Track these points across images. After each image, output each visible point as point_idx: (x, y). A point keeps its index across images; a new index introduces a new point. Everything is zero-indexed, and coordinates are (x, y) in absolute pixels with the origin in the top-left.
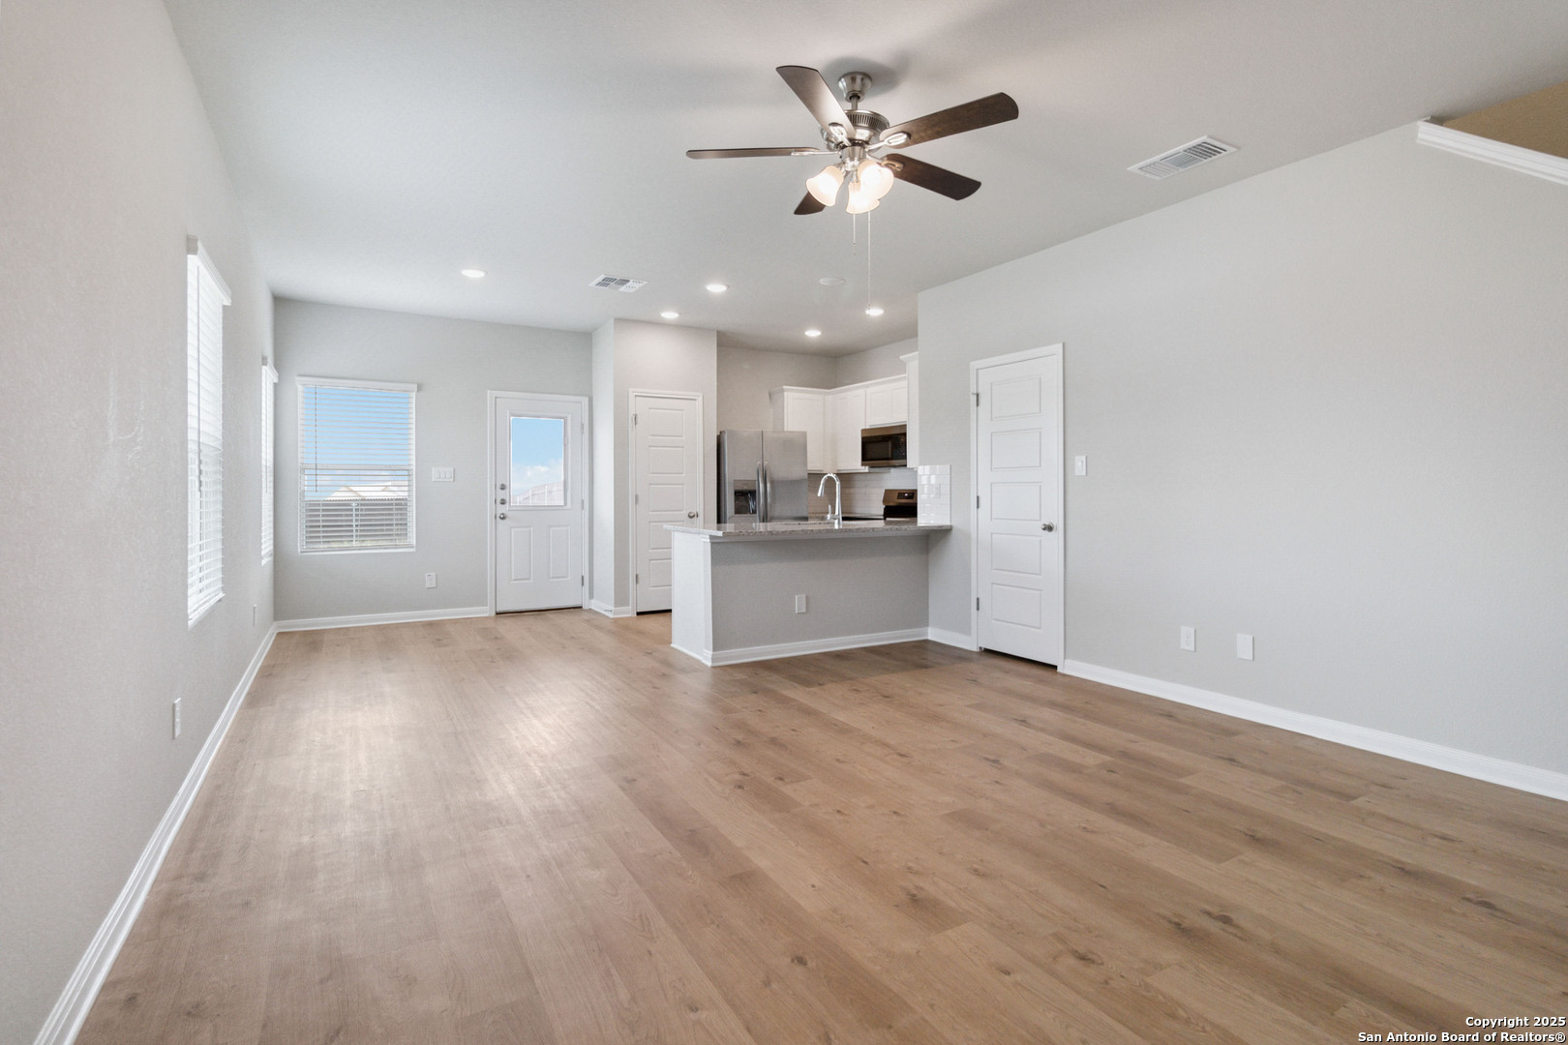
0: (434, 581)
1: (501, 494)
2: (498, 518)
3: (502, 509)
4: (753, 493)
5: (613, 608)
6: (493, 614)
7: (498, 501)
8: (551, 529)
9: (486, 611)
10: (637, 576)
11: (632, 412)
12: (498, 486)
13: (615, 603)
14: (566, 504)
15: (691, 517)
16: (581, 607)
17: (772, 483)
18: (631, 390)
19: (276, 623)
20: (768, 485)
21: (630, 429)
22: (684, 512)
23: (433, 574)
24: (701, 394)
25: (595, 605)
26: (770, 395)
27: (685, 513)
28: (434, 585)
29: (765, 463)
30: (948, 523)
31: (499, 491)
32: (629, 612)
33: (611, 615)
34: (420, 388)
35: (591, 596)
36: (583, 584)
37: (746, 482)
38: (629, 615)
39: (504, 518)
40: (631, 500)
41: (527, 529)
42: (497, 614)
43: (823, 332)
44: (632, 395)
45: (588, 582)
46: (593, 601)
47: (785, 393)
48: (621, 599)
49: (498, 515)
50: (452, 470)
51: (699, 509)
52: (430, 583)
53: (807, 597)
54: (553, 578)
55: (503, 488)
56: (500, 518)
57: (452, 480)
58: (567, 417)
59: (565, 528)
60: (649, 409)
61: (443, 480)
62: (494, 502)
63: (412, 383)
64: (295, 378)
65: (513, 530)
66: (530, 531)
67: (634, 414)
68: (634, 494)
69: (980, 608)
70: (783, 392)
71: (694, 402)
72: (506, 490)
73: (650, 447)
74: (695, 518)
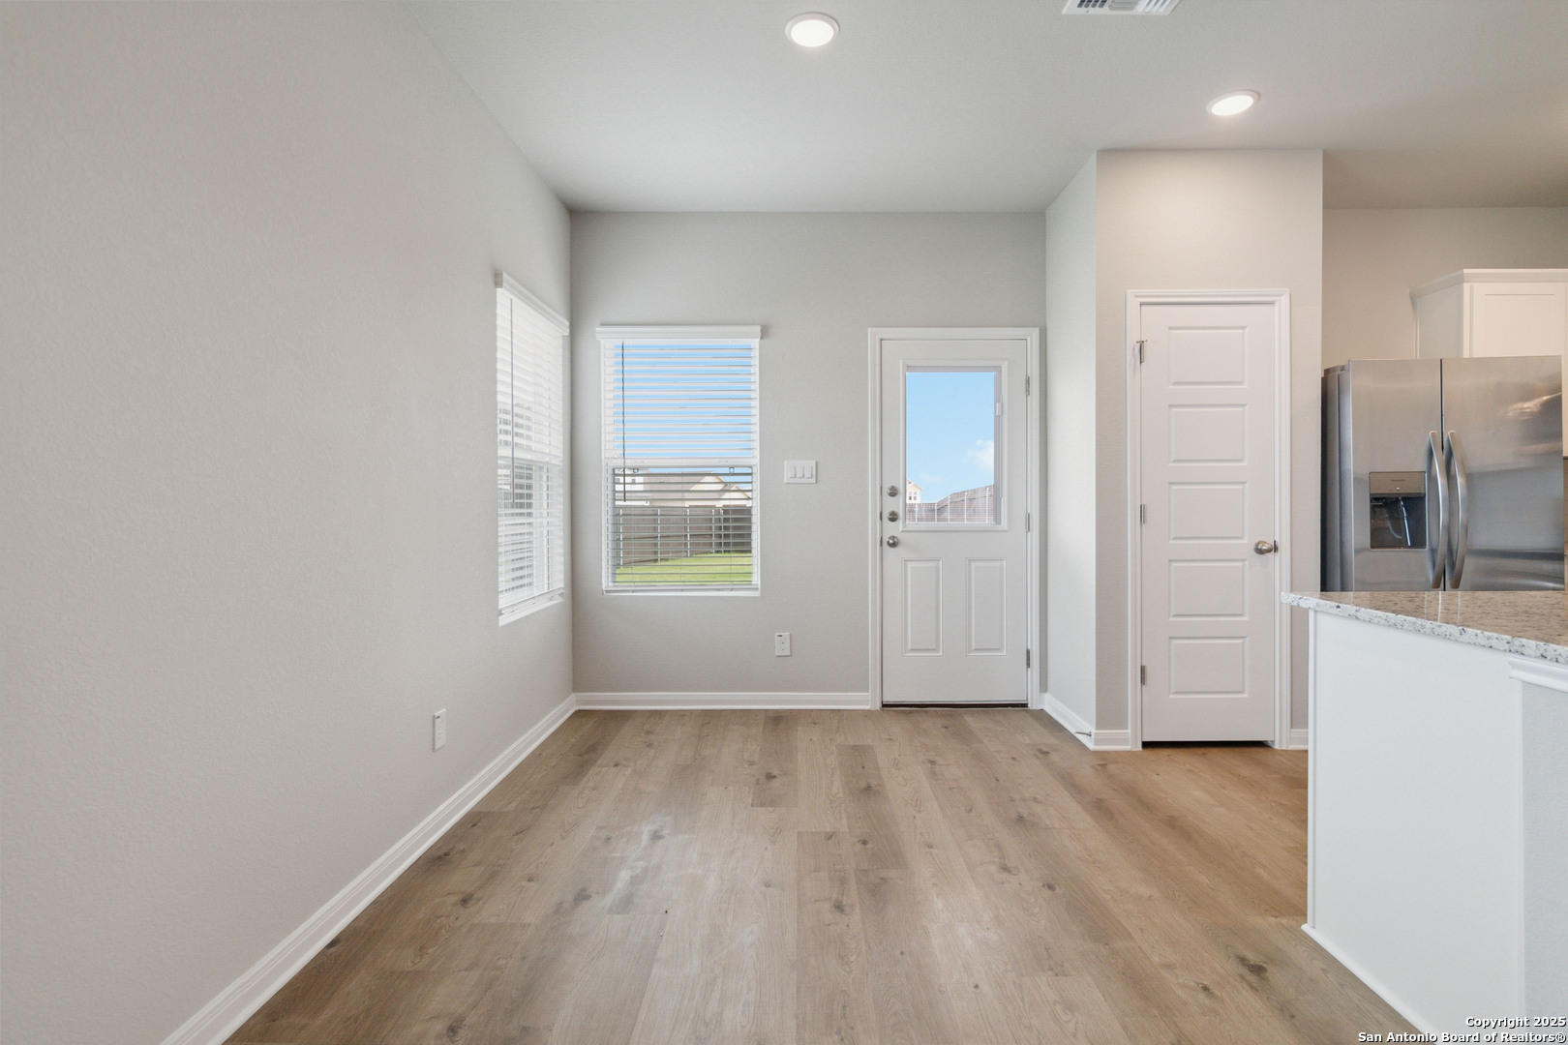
0: (787, 645)
1: (891, 504)
2: (885, 544)
3: (891, 530)
4: (1418, 500)
5: (1093, 731)
6: (878, 706)
7: (886, 515)
8: (974, 565)
9: (866, 701)
10: (1143, 669)
11: (1133, 337)
12: (886, 490)
13: (1097, 722)
14: (997, 520)
15: (1260, 552)
16: (1025, 705)
17: (1469, 477)
18: (1130, 293)
19: (573, 696)
20: (1460, 481)
21: (1129, 371)
22: (1245, 541)
23: (786, 634)
24: (1288, 289)
25: (1049, 704)
26: (1414, 299)
27: (1248, 542)
28: (787, 652)
29: (1447, 434)
31: (887, 499)
32: (1126, 740)
33: (1091, 746)
34: (765, 333)
35: (1044, 687)
36: (1028, 665)
37: (1398, 476)
38: (1128, 748)
39: (894, 545)
40: (1131, 516)
41: (934, 564)
42: (884, 706)
44: (1133, 303)
45: (1038, 660)
46: (1047, 696)
47: (1466, 286)
48: (1109, 714)
49: (886, 541)
50: (814, 466)
51: (1282, 535)
52: (782, 648)
54: (976, 650)
55: (893, 492)
56: (890, 545)
57: (814, 480)
58: (1000, 367)
59: (997, 564)
60: (1170, 328)
61: (800, 481)
62: (878, 517)
63: (754, 324)
64: (597, 329)
65: (910, 565)
66: (937, 568)
67: (1139, 340)
68: (1138, 503)
70: (1462, 283)
71: (1270, 308)
72: (899, 496)
73: (1172, 407)
74: (1271, 553)
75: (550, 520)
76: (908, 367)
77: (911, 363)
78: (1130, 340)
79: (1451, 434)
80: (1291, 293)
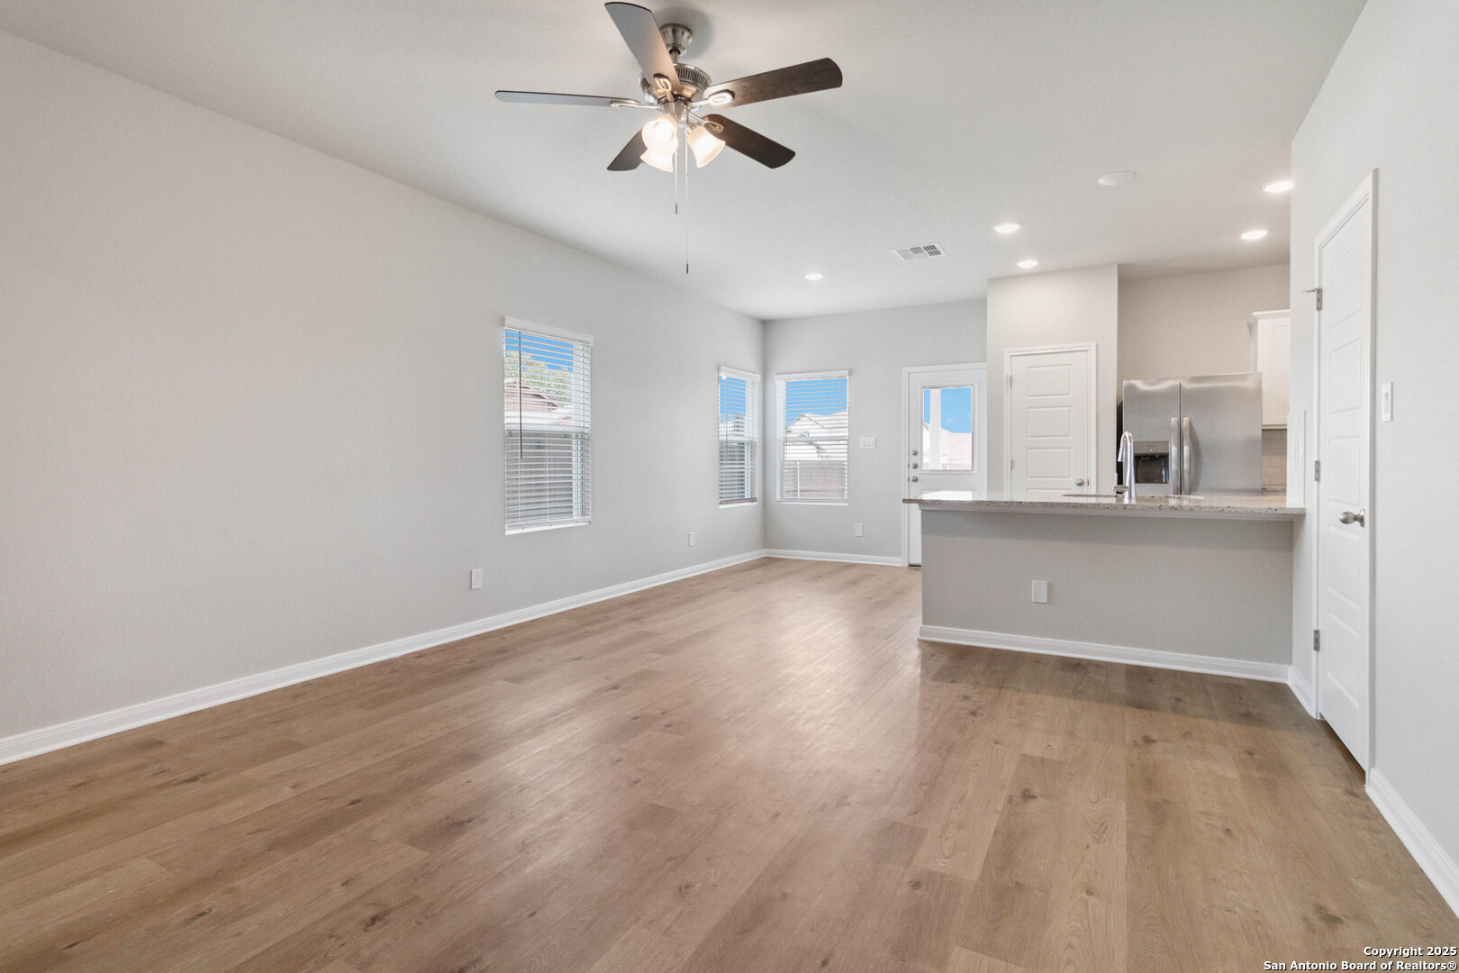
0: (861, 531)
1: (914, 459)
2: (910, 481)
3: (914, 473)
4: (1164, 458)
6: (907, 565)
7: (911, 465)
9: (901, 562)
11: (1007, 372)
14: (973, 469)
15: (1079, 484)
17: (1195, 445)
18: (1006, 350)
20: (1186, 449)
21: (1005, 391)
23: (861, 525)
24: (1093, 344)
27: (1072, 480)
28: (861, 535)
30: (1302, 506)
31: (912, 457)
34: (851, 373)
37: (1149, 444)
40: (1007, 465)
42: (909, 565)
44: (1006, 355)
47: (1260, 322)
49: (911, 479)
50: (874, 439)
51: (1090, 476)
52: (858, 532)
53: (1051, 586)
55: (915, 453)
56: (913, 481)
57: (875, 447)
58: (974, 384)
60: (1029, 367)
61: (868, 448)
62: (907, 467)
63: (846, 370)
64: (775, 376)
67: (1009, 374)
68: (1009, 460)
69: (1321, 648)
70: (1257, 321)
71: (1085, 353)
72: (918, 456)
73: (1028, 408)
74: (1085, 485)
75: (752, 466)
77: (925, 385)
78: (1005, 375)
79: (1185, 420)
80: (1097, 346)
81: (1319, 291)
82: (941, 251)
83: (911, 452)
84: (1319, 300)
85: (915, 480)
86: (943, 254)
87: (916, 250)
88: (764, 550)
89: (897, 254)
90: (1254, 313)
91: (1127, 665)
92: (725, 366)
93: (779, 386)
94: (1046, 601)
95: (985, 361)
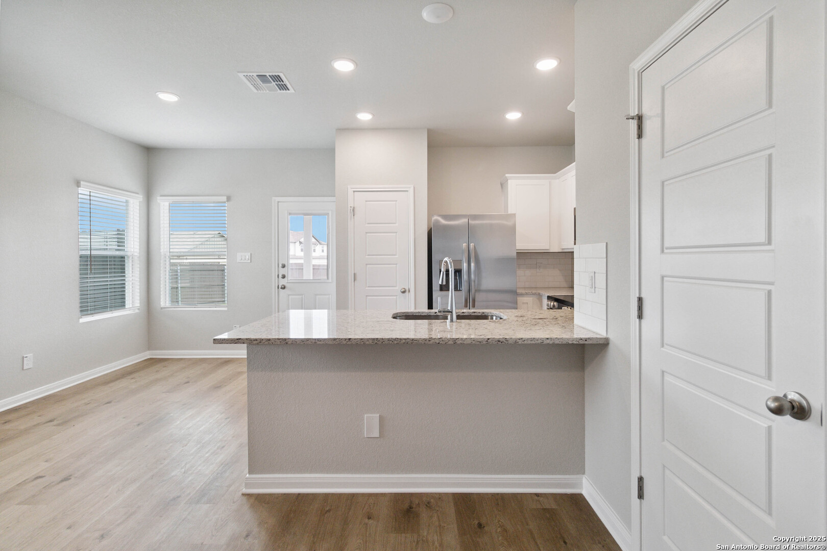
1: (282, 271)
2: (280, 288)
3: (283, 282)
4: (459, 272)
7: (280, 276)
8: (317, 297)
11: (351, 204)
14: (328, 278)
15: (403, 292)
17: (477, 262)
18: (349, 187)
20: (473, 265)
21: (349, 219)
22: (397, 288)
24: (413, 185)
26: (502, 185)
31: (281, 269)
40: (351, 278)
41: (301, 297)
43: (523, 113)
44: (350, 191)
49: (280, 287)
50: (249, 254)
51: (411, 286)
53: (381, 419)
55: (284, 266)
56: (282, 288)
57: (249, 261)
58: (328, 213)
59: (328, 296)
60: (366, 201)
61: (243, 261)
62: (277, 277)
63: (225, 196)
64: (158, 198)
65: (290, 297)
66: (302, 297)
67: (352, 206)
68: (353, 273)
69: (645, 497)
70: (507, 180)
71: (406, 193)
72: (286, 268)
73: (366, 233)
74: (407, 293)
75: (133, 278)
76: (290, 213)
77: (290, 212)
78: (349, 206)
79: (472, 245)
80: (414, 188)
81: (640, 118)
82: (289, 86)
83: (280, 265)
84: (640, 127)
85: (284, 288)
86: (292, 91)
87: (262, 77)
88: (148, 352)
89: (244, 79)
90: (506, 175)
91: (454, 495)
92: (83, 181)
93: (162, 206)
94: (378, 436)
95: (334, 196)
